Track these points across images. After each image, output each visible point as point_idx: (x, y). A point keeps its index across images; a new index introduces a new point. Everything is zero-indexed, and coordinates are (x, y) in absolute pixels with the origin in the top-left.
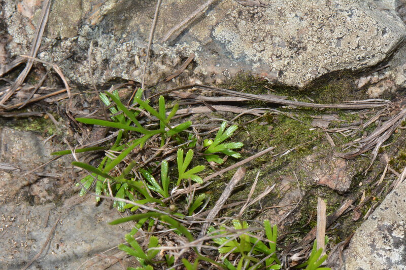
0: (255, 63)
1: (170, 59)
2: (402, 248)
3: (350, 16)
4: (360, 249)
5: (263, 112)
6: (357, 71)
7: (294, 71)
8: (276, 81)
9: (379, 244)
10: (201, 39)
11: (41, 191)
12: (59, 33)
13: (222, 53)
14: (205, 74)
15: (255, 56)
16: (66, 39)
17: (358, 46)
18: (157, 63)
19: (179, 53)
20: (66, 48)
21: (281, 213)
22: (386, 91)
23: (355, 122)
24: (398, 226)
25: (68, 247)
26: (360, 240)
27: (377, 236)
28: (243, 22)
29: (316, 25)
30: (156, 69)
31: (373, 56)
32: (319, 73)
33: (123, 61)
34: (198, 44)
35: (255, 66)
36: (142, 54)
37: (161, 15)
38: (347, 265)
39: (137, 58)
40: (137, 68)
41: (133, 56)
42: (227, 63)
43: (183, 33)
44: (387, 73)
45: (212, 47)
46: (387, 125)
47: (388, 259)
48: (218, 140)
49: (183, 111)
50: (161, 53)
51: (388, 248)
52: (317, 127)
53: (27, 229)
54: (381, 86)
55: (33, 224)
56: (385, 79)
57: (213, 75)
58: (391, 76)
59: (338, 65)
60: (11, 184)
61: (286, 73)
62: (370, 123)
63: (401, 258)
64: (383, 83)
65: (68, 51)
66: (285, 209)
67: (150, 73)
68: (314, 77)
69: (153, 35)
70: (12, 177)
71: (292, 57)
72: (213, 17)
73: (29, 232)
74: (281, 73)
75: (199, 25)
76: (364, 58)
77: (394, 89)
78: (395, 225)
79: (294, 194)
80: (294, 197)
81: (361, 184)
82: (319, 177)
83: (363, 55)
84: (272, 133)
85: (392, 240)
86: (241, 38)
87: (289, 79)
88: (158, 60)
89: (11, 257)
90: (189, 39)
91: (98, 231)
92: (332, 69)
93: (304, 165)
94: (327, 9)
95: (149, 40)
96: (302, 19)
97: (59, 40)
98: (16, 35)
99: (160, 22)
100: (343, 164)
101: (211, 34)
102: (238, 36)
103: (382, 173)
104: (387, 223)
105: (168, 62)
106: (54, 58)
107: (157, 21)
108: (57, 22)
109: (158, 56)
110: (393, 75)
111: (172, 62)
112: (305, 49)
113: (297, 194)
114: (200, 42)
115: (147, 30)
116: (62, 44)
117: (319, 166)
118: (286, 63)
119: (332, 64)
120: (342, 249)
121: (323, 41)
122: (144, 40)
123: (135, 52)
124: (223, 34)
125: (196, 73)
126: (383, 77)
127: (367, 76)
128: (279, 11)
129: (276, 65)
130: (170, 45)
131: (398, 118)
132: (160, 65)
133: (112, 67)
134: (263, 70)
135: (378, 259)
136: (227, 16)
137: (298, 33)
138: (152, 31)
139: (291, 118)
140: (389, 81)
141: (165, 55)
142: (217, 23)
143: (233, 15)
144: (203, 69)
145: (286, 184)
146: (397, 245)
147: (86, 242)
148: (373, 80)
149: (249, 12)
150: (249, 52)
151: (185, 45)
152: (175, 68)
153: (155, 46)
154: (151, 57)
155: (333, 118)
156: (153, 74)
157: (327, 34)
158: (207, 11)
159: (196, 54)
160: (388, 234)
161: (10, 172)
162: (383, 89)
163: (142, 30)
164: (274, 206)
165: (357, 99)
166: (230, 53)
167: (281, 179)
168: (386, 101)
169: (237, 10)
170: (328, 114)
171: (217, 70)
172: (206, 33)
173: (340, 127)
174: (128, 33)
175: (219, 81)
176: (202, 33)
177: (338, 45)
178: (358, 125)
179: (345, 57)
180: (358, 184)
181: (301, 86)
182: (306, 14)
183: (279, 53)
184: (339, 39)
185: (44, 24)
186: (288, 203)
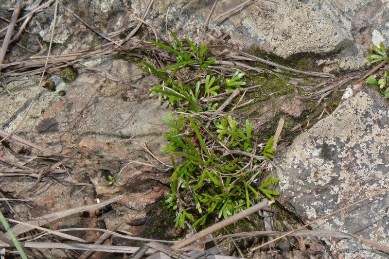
0: (262, 41)
1: (216, 33)
2: (320, 149)
3: (319, 23)
4: (297, 146)
5: (262, 70)
6: (317, 54)
7: (282, 48)
8: (271, 53)
9: (308, 145)
10: (235, 24)
11: (132, 95)
12: (158, 10)
13: (245, 33)
14: (234, 43)
15: (263, 37)
16: (162, 14)
17: (320, 39)
18: (209, 34)
19: (222, 30)
20: (161, 19)
21: (259, 122)
22: (333, 70)
23: (312, 84)
24: (321, 138)
25: (139, 124)
26: (298, 142)
27: (307, 141)
28: (260, 18)
29: (299, 25)
30: (208, 38)
31: (327, 47)
32: (296, 51)
33: (190, 31)
34: (233, 26)
35: (262, 43)
36: (202, 28)
37: (216, 9)
38: (288, 153)
39: (198, 30)
40: (197, 36)
41: (196, 29)
42: (247, 39)
43: (226, 19)
44: (336, 60)
45: (240, 29)
46: (330, 88)
47: (311, 154)
48: (233, 79)
49: (217, 62)
50: (212, 29)
51: (312, 148)
52: (291, 84)
53: (119, 112)
54: (331, 67)
55: (123, 110)
56: (334, 63)
57: (238, 44)
58: (337, 62)
59: (307, 49)
60: (116, 89)
61: (277, 49)
62: (320, 85)
63: (318, 155)
64: (333, 65)
65: (161, 21)
66: (261, 121)
67: (204, 39)
68: (292, 53)
69: (209, 18)
70: (117, 85)
71: (283, 41)
72: (244, 13)
73: (119, 114)
74: (275, 48)
75: (235, 16)
76: (322, 47)
77: (338, 70)
78: (319, 137)
79: (268, 115)
80: (268, 116)
81: (308, 116)
82: (285, 108)
83: (322, 45)
84: (266, 84)
85: (315, 145)
86: (257, 27)
87: (279, 52)
88: (210, 33)
89: (106, 125)
90: (229, 23)
91: (157, 119)
92: (303, 51)
93: (278, 101)
94: (307, 18)
95: (207, 21)
96: (292, 21)
97: (158, 14)
98: (135, 9)
99: (215, 12)
100: (299, 102)
101: (241, 22)
102: (256, 26)
103: (321, 113)
104: (315, 135)
105: (215, 35)
106: (153, 24)
107: (213, 11)
108: (158, 4)
109: (210, 30)
110: (339, 62)
111: (217, 35)
112: (290, 37)
113: (270, 115)
114: (234, 26)
115: (206, 16)
116: (159, 17)
117: (286, 102)
118: (279, 43)
119: (304, 47)
120: (287, 145)
121: (301, 34)
122: (204, 21)
123: (198, 26)
124: (248, 23)
125: (229, 42)
126: (332, 62)
127: (324, 60)
128: (281, 15)
129: (273, 44)
130: (217, 25)
131: (337, 85)
132: (210, 35)
133: (184, 34)
134: (266, 46)
135: (305, 153)
136: (252, 14)
137: (289, 29)
138: (209, 16)
139: (277, 77)
140: (336, 65)
141: (214, 31)
142: (246, 17)
143: (256, 14)
144: (233, 41)
145: (265, 109)
146: (318, 147)
147: (149, 123)
148: (327, 62)
149: (264, 14)
150: (260, 35)
151: (226, 26)
152: (218, 38)
153: (209, 25)
154: (206, 30)
155: (301, 80)
156: (206, 40)
157: (304, 30)
158: (242, 10)
159: (231, 32)
160: (314, 140)
161: (117, 82)
162: (332, 69)
163: (204, 15)
164: (256, 118)
165: (316, 71)
166: (249, 34)
167: (263, 106)
168: (332, 75)
169: (258, 11)
170: (299, 78)
171: (241, 42)
172: (238, 21)
173: (303, 85)
174: (196, 16)
175: (241, 48)
176: (236, 21)
177: (309, 37)
178: (313, 86)
179: (312, 45)
180: (306, 116)
181: (285, 57)
182: (295, 19)
183: (276, 38)
184: (310, 34)
185: (151, 4)
186: (264, 118)
